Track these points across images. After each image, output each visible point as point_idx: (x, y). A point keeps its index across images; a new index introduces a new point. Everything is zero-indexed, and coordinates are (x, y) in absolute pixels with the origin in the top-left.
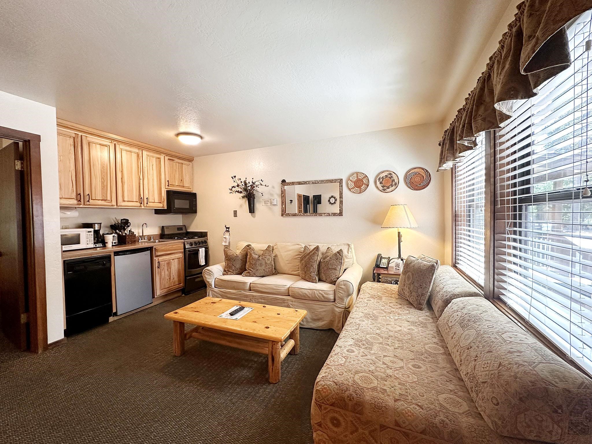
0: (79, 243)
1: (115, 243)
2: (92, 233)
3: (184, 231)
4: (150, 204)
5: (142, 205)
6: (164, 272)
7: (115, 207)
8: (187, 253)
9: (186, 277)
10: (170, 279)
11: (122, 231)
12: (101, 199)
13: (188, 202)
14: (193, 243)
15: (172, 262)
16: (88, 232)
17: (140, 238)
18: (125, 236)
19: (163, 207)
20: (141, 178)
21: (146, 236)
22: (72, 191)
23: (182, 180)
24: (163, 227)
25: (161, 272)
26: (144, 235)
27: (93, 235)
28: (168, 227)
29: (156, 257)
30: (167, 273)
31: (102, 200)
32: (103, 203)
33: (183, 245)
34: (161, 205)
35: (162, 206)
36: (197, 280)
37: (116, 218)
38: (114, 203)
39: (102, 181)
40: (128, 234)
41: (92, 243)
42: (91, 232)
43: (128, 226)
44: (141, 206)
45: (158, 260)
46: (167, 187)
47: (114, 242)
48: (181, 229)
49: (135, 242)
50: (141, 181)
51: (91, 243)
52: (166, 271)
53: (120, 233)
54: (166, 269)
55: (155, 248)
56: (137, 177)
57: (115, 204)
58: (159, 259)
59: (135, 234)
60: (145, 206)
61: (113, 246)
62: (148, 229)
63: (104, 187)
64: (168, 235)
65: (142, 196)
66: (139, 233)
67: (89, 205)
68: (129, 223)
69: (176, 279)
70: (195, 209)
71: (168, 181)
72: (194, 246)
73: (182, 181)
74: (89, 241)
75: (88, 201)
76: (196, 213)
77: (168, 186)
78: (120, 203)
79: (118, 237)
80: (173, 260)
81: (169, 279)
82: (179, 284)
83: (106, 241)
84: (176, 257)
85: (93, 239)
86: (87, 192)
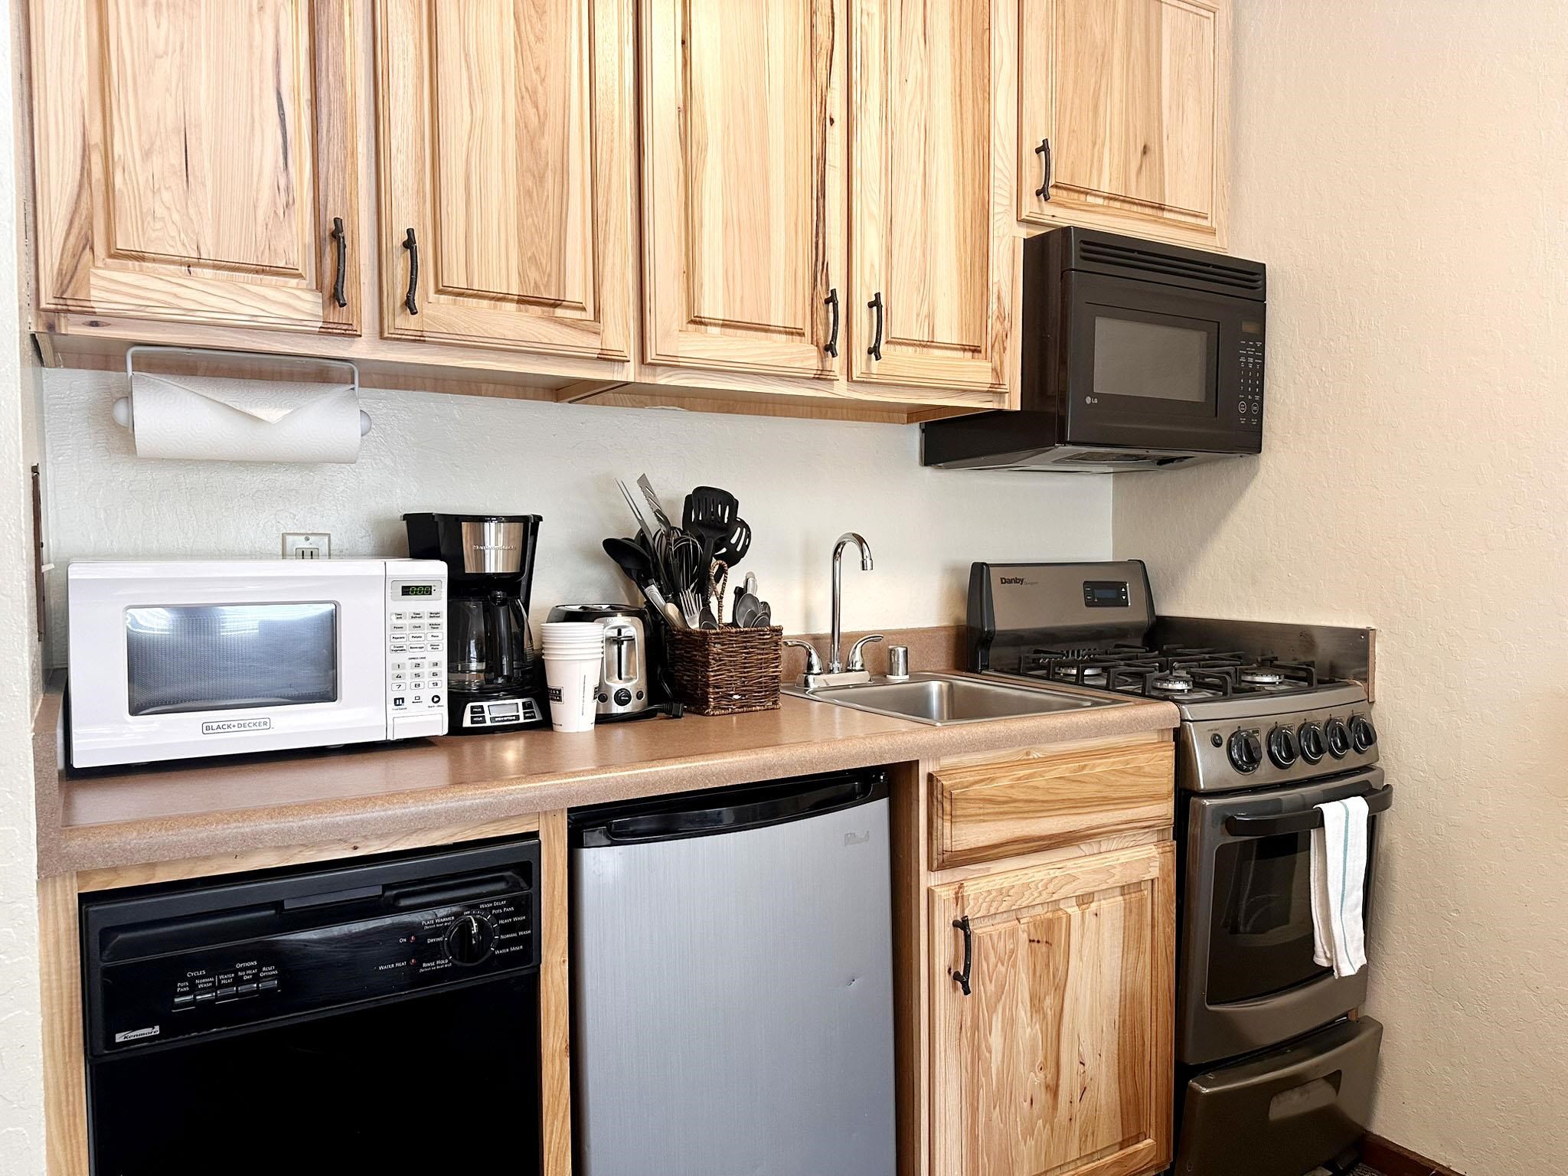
0: (330, 695)
1: (622, 698)
2: (439, 602)
3: (1132, 614)
4: (896, 361)
5: (837, 364)
6: (1010, 1023)
7: (629, 373)
8: (1210, 839)
9: (1183, 1072)
10: (1053, 1090)
11: (689, 596)
12: (515, 290)
13: (1192, 344)
14: (1262, 738)
15: (1076, 923)
16: (406, 591)
17: (815, 659)
18: (699, 642)
19: (995, 391)
20: (836, 107)
21: (854, 637)
22: (282, 199)
23: (1154, 147)
24: (980, 571)
25: (975, 1027)
26: (846, 628)
27: (443, 621)
28: (1018, 574)
29: (942, 867)
30: (1028, 1030)
31: (523, 301)
32: (529, 326)
33: (1166, 759)
34: (976, 372)
35: (988, 378)
36: (1286, 1107)
37: (643, 482)
38: (619, 336)
39: (522, 124)
40: (727, 618)
41: (436, 699)
42: (426, 590)
43: (733, 558)
44: (822, 377)
45: (959, 898)
46: (1031, 206)
47: (616, 685)
48: (1110, 594)
49: (771, 691)
50: (836, 135)
51: (427, 694)
52: (1023, 1014)
53: (672, 610)
54: (1024, 994)
55: (930, 777)
56: (803, 93)
57: (631, 352)
58: (970, 889)
59: (774, 622)
60: (856, 374)
61: (602, 719)
62: (872, 580)
63: (541, 179)
64: (1017, 639)
65: (837, 282)
66: (808, 616)
67: (419, 340)
68: (743, 525)
69: (1105, 1090)
70: (1248, 414)
71: (1043, 149)
72: (1265, 771)
73: (1154, 154)
74: (408, 671)
75: (409, 305)
76: (1257, 448)
77: (1042, 193)
78: (667, 334)
79: (648, 641)
80: (1084, 900)
81: (1042, 1097)
82: (1123, 1145)
83: (553, 683)
84: (1108, 870)
85: (442, 656)
86: (405, 215)
